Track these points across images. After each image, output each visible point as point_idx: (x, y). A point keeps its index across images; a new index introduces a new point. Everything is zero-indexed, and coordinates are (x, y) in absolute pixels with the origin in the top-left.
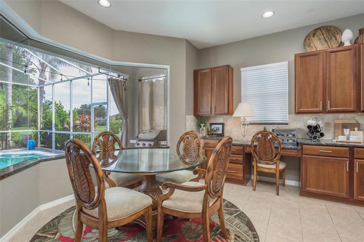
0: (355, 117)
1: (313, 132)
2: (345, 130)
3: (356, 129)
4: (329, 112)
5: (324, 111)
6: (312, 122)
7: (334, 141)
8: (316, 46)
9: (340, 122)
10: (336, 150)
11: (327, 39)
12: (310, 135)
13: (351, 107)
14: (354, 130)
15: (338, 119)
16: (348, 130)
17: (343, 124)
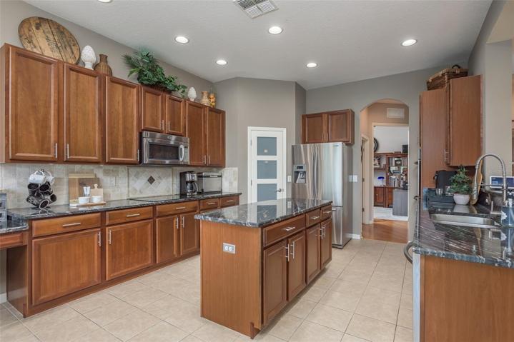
0: (93, 170)
1: (39, 195)
2: (85, 188)
3: (96, 185)
4: (68, 162)
5: (60, 160)
6: (38, 178)
7: (73, 206)
8: (42, 48)
9: (76, 177)
10: (84, 220)
11: (59, 45)
12: (35, 202)
13: (95, 156)
14: (94, 187)
15: (73, 172)
16: (89, 188)
17: (80, 179)
